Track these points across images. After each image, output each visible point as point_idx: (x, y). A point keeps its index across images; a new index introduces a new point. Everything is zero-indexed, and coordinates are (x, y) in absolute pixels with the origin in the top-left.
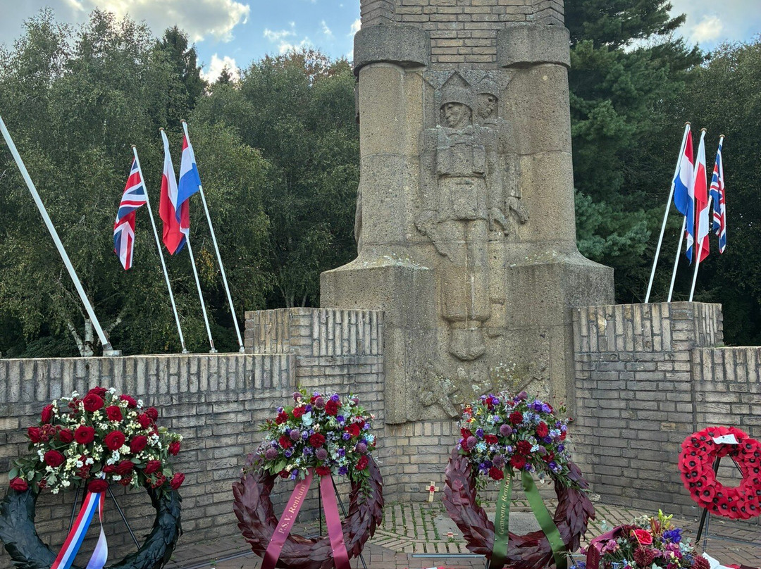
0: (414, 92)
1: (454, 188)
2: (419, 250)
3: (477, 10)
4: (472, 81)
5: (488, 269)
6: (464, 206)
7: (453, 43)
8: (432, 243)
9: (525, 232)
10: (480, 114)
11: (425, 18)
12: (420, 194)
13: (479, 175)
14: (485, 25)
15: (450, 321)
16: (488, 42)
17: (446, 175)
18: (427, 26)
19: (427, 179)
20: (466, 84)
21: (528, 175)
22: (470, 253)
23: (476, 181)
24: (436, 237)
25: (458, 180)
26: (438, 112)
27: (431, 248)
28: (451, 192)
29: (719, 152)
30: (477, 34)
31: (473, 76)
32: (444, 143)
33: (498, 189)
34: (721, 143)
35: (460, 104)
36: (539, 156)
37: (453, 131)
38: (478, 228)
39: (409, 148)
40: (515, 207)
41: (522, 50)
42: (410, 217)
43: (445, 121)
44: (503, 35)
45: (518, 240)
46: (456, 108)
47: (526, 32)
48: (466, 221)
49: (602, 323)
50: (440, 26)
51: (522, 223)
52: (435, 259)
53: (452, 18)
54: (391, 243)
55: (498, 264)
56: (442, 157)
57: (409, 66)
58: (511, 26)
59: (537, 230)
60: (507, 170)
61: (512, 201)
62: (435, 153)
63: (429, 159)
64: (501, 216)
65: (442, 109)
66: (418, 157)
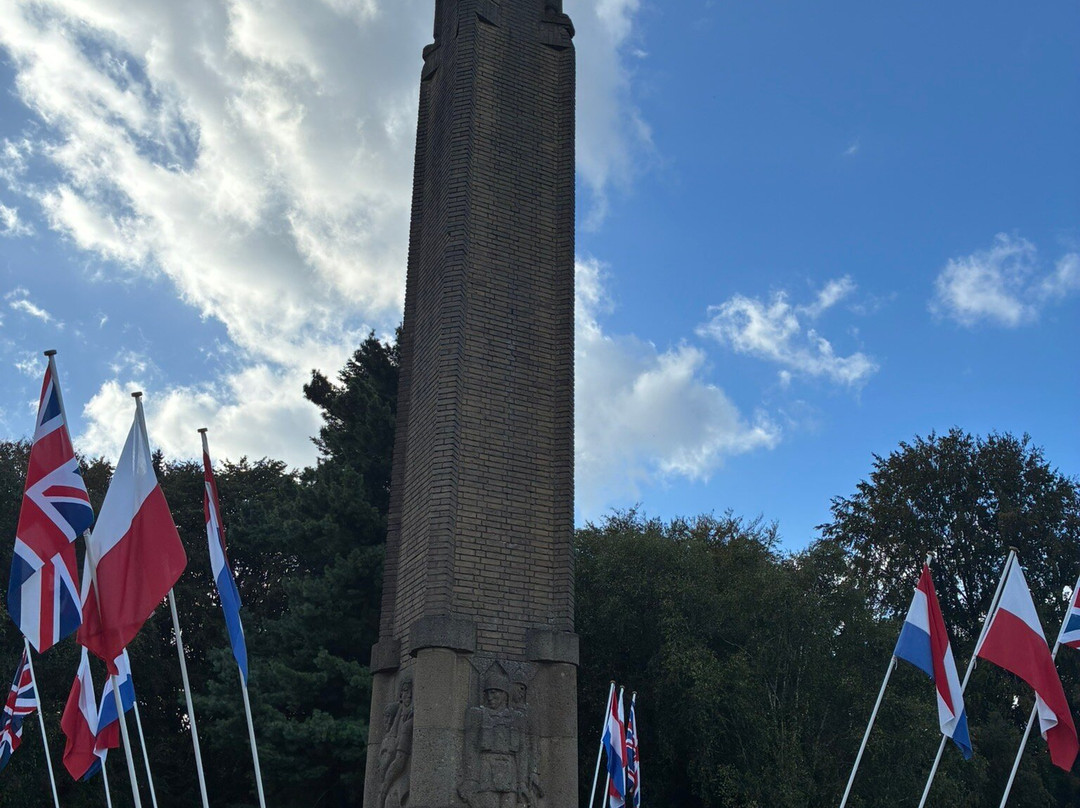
0: (462, 675)
1: (494, 762)
3: (513, 610)
6: (504, 779)
7: (494, 635)
9: (542, 805)
10: (514, 700)
11: (474, 611)
13: (513, 753)
14: (518, 623)
16: (520, 637)
17: (489, 751)
18: (476, 619)
19: (471, 751)
23: (511, 758)
25: (497, 756)
26: (482, 694)
28: (492, 766)
29: (632, 709)
30: (512, 630)
31: (510, 666)
32: (488, 723)
33: (525, 764)
34: (634, 700)
35: (502, 691)
36: (555, 740)
37: (494, 712)
38: (511, 799)
39: (456, 724)
40: (537, 782)
41: (548, 650)
42: (454, 785)
43: (489, 704)
44: (533, 634)
46: (498, 694)
47: (551, 635)
48: (502, 793)
50: (485, 619)
51: (540, 796)
53: (495, 614)
56: (486, 735)
57: (461, 652)
58: (537, 626)
59: (552, 804)
60: (531, 749)
61: (534, 777)
62: (480, 730)
63: (473, 735)
64: (526, 790)
65: (485, 692)
66: (464, 732)
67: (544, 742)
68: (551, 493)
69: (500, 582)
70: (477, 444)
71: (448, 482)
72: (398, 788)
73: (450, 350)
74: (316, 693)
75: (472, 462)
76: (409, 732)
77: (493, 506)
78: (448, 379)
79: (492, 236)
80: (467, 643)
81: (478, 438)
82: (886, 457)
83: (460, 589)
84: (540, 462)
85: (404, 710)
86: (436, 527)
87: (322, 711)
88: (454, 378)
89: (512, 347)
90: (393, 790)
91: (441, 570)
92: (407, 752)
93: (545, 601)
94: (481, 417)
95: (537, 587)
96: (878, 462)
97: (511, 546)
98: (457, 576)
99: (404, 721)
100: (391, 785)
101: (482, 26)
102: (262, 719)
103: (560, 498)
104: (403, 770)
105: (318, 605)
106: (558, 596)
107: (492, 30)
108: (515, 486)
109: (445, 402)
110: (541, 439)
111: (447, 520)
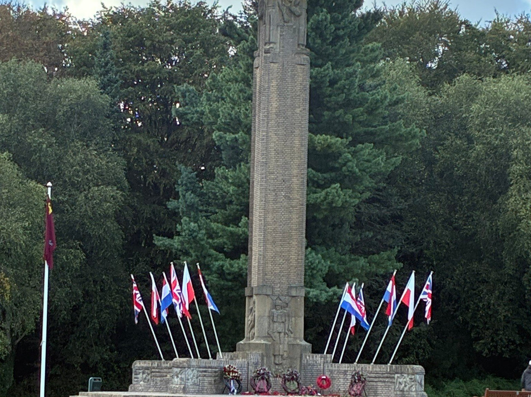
0: (268, 301)
1: (277, 325)
2: (268, 339)
3: (284, 281)
4: (283, 300)
5: (284, 343)
6: (280, 329)
7: (278, 289)
8: (272, 337)
9: (292, 335)
10: (284, 307)
11: (272, 283)
12: (269, 325)
13: (283, 322)
14: (286, 285)
15: (275, 356)
16: (286, 289)
17: (276, 322)
18: (273, 285)
19: (271, 322)
20: (281, 300)
21: (294, 321)
22: (280, 340)
23: (282, 324)
25: (278, 323)
27: (271, 338)
30: (284, 287)
31: (282, 298)
32: (275, 314)
33: (287, 325)
36: (296, 318)
37: (278, 311)
38: (282, 335)
39: (267, 314)
41: (294, 293)
42: (267, 331)
43: (276, 309)
44: (290, 288)
45: (290, 337)
46: (279, 306)
47: (295, 288)
48: (280, 333)
49: (308, 357)
50: (275, 285)
52: (272, 341)
53: (278, 283)
54: (264, 337)
55: (286, 343)
56: (275, 318)
57: (268, 295)
58: (291, 285)
59: (295, 335)
60: (289, 321)
61: (290, 328)
62: (273, 316)
63: (272, 317)
64: (287, 332)
65: (275, 306)
66: (269, 317)
67: (293, 319)
68: (296, 243)
69: (280, 273)
71: (262, 245)
73: (262, 200)
74: (243, 241)
76: (255, 316)
77: (278, 250)
79: (277, 154)
80: (269, 293)
81: (272, 229)
83: (267, 277)
84: (293, 233)
85: (254, 309)
88: (264, 210)
89: (283, 194)
90: (252, 331)
92: (254, 321)
93: (294, 278)
94: (273, 221)
95: (292, 274)
97: (283, 262)
98: (266, 273)
99: (254, 313)
101: (272, 64)
102: (210, 259)
103: (300, 245)
104: (253, 326)
105: (239, 186)
106: (299, 276)
107: (276, 65)
108: (285, 242)
110: (294, 226)
111: (263, 257)
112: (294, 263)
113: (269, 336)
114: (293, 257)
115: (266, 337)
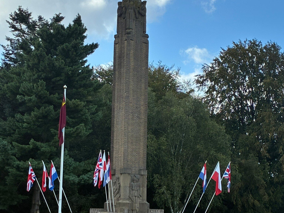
0: (129, 177)
1: (135, 192)
2: (129, 200)
3: (137, 166)
4: (137, 177)
5: (137, 203)
6: (136, 194)
7: (134, 170)
8: (131, 199)
9: (141, 198)
10: (137, 182)
11: (131, 167)
13: (137, 190)
14: (138, 168)
15: (132, 210)
16: (138, 171)
17: (134, 190)
19: (131, 190)
20: (135, 177)
21: (142, 190)
22: (136, 201)
24: (132, 198)
26: (132, 181)
27: (130, 200)
31: (136, 176)
32: (134, 185)
33: (139, 192)
36: (143, 188)
37: (134, 184)
38: (137, 198)
39: (128, 185)
41: (142, 173)
42: (128, 195)
43: (133, 182)
44: (140, 170)
45: (140, 199)
46: (135, 181)
47: (143, 170)
48: (136, 196)
49: (152, 211)
51: (141, 197)
53: (134, 167)
55: (138, 202)
56: (133, 187)
57: (129, 174)
58: (140, 168)
59: (143, 198)
60: (140, 189)
61: (140, 194)
62: (132, 187)
63: (131, 187)
64: (139, 196)
65: (133, 180)
66: (130, 187)
67: (141, 188)
68: (143, 144)
69: (135, 161)
70: (131, 136)
71: (127, 144)
72: (118, 195)
73: (126, 118)
75: (130, 140)
76: (120, 186)
77: (134, 148)
78: (126, 124)
79: (133, 92)
80: (130, 172)
81: (131, 135)
82: (226, 49)
83: (129, 163)
84: (141, 138)
85: (117, 182)
86: (125, 152)
87: (32, 159)
88: (127, 124)
89: (136, 115)
90: (117, 196)
91: (126, 160)
92: (119, 189)
93: (142, 164)
94: (131, 130)
95: (140, 162)
96: (222, 51)
97: (136, 155)
98: (128, 161)
99: (118, 184)
100: (116, 195)
101: (131, 41)
103: (144, 145)
106: (144, 163)
107: (133, 41)
108: (137, 143)
109: (126, 128)
110: (141, 134)
111: (127, 151)
112: (142, 156)
113: (130, 198)
114: (141, 152)
115: (128, 199)
